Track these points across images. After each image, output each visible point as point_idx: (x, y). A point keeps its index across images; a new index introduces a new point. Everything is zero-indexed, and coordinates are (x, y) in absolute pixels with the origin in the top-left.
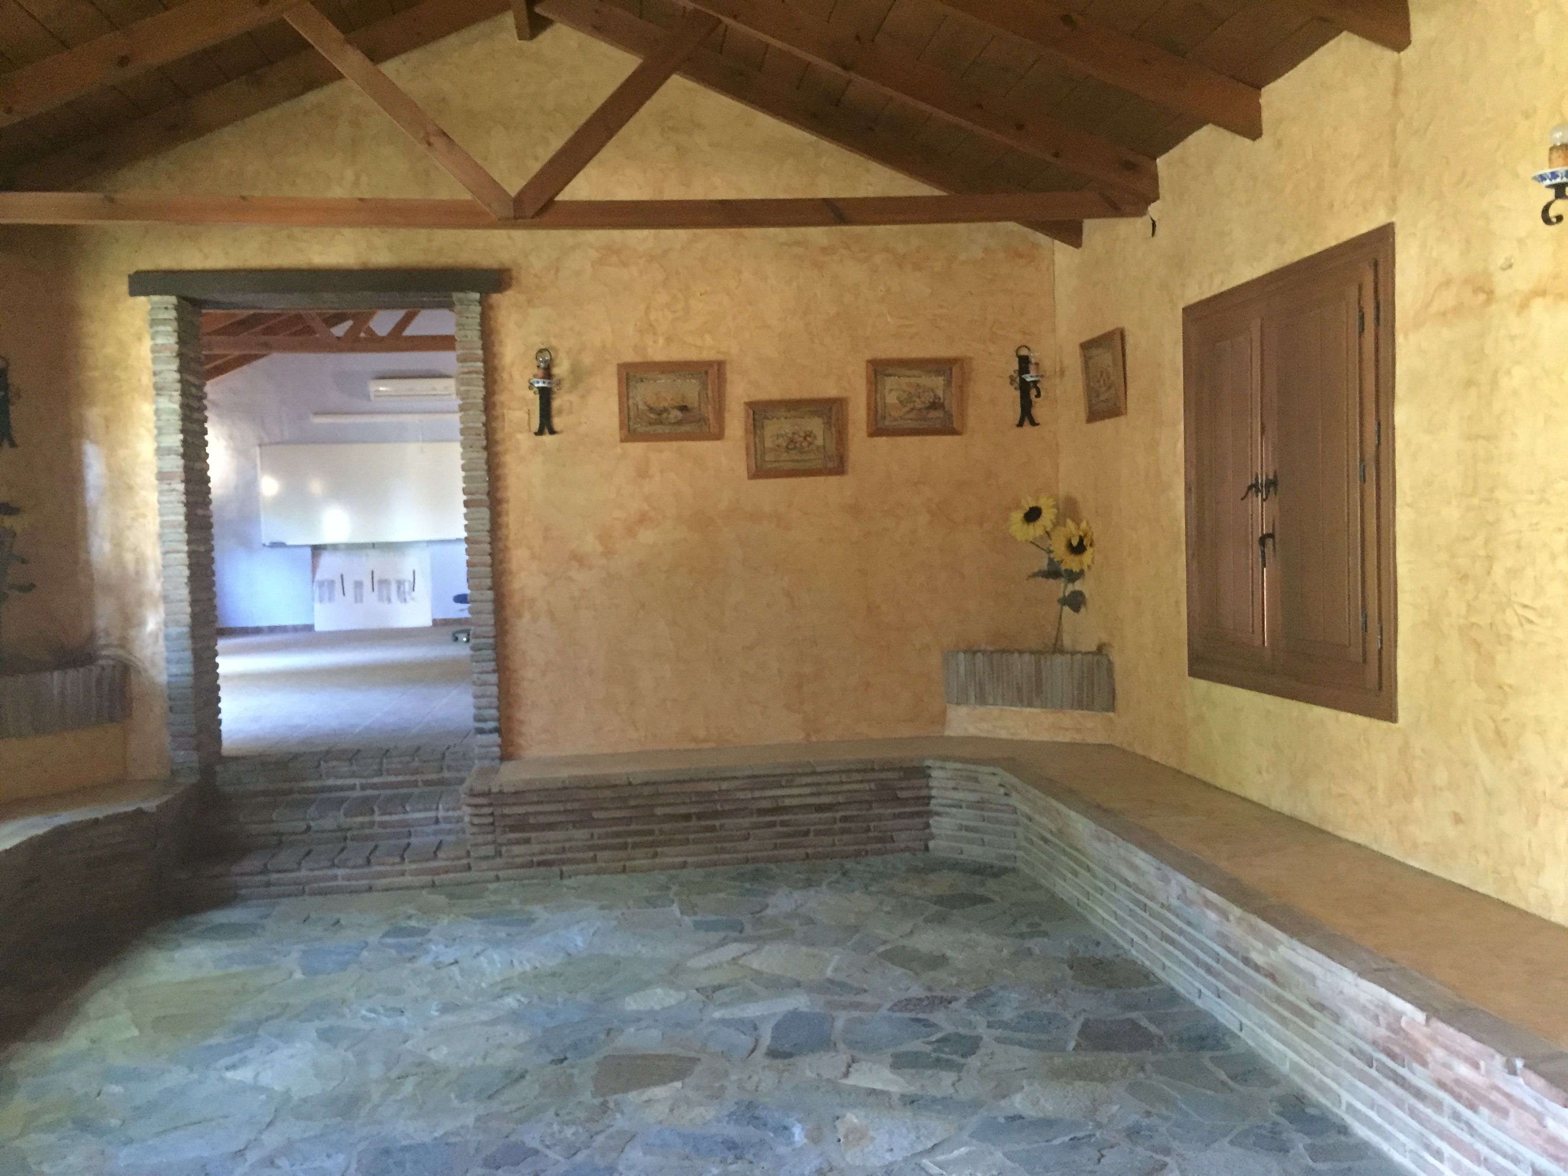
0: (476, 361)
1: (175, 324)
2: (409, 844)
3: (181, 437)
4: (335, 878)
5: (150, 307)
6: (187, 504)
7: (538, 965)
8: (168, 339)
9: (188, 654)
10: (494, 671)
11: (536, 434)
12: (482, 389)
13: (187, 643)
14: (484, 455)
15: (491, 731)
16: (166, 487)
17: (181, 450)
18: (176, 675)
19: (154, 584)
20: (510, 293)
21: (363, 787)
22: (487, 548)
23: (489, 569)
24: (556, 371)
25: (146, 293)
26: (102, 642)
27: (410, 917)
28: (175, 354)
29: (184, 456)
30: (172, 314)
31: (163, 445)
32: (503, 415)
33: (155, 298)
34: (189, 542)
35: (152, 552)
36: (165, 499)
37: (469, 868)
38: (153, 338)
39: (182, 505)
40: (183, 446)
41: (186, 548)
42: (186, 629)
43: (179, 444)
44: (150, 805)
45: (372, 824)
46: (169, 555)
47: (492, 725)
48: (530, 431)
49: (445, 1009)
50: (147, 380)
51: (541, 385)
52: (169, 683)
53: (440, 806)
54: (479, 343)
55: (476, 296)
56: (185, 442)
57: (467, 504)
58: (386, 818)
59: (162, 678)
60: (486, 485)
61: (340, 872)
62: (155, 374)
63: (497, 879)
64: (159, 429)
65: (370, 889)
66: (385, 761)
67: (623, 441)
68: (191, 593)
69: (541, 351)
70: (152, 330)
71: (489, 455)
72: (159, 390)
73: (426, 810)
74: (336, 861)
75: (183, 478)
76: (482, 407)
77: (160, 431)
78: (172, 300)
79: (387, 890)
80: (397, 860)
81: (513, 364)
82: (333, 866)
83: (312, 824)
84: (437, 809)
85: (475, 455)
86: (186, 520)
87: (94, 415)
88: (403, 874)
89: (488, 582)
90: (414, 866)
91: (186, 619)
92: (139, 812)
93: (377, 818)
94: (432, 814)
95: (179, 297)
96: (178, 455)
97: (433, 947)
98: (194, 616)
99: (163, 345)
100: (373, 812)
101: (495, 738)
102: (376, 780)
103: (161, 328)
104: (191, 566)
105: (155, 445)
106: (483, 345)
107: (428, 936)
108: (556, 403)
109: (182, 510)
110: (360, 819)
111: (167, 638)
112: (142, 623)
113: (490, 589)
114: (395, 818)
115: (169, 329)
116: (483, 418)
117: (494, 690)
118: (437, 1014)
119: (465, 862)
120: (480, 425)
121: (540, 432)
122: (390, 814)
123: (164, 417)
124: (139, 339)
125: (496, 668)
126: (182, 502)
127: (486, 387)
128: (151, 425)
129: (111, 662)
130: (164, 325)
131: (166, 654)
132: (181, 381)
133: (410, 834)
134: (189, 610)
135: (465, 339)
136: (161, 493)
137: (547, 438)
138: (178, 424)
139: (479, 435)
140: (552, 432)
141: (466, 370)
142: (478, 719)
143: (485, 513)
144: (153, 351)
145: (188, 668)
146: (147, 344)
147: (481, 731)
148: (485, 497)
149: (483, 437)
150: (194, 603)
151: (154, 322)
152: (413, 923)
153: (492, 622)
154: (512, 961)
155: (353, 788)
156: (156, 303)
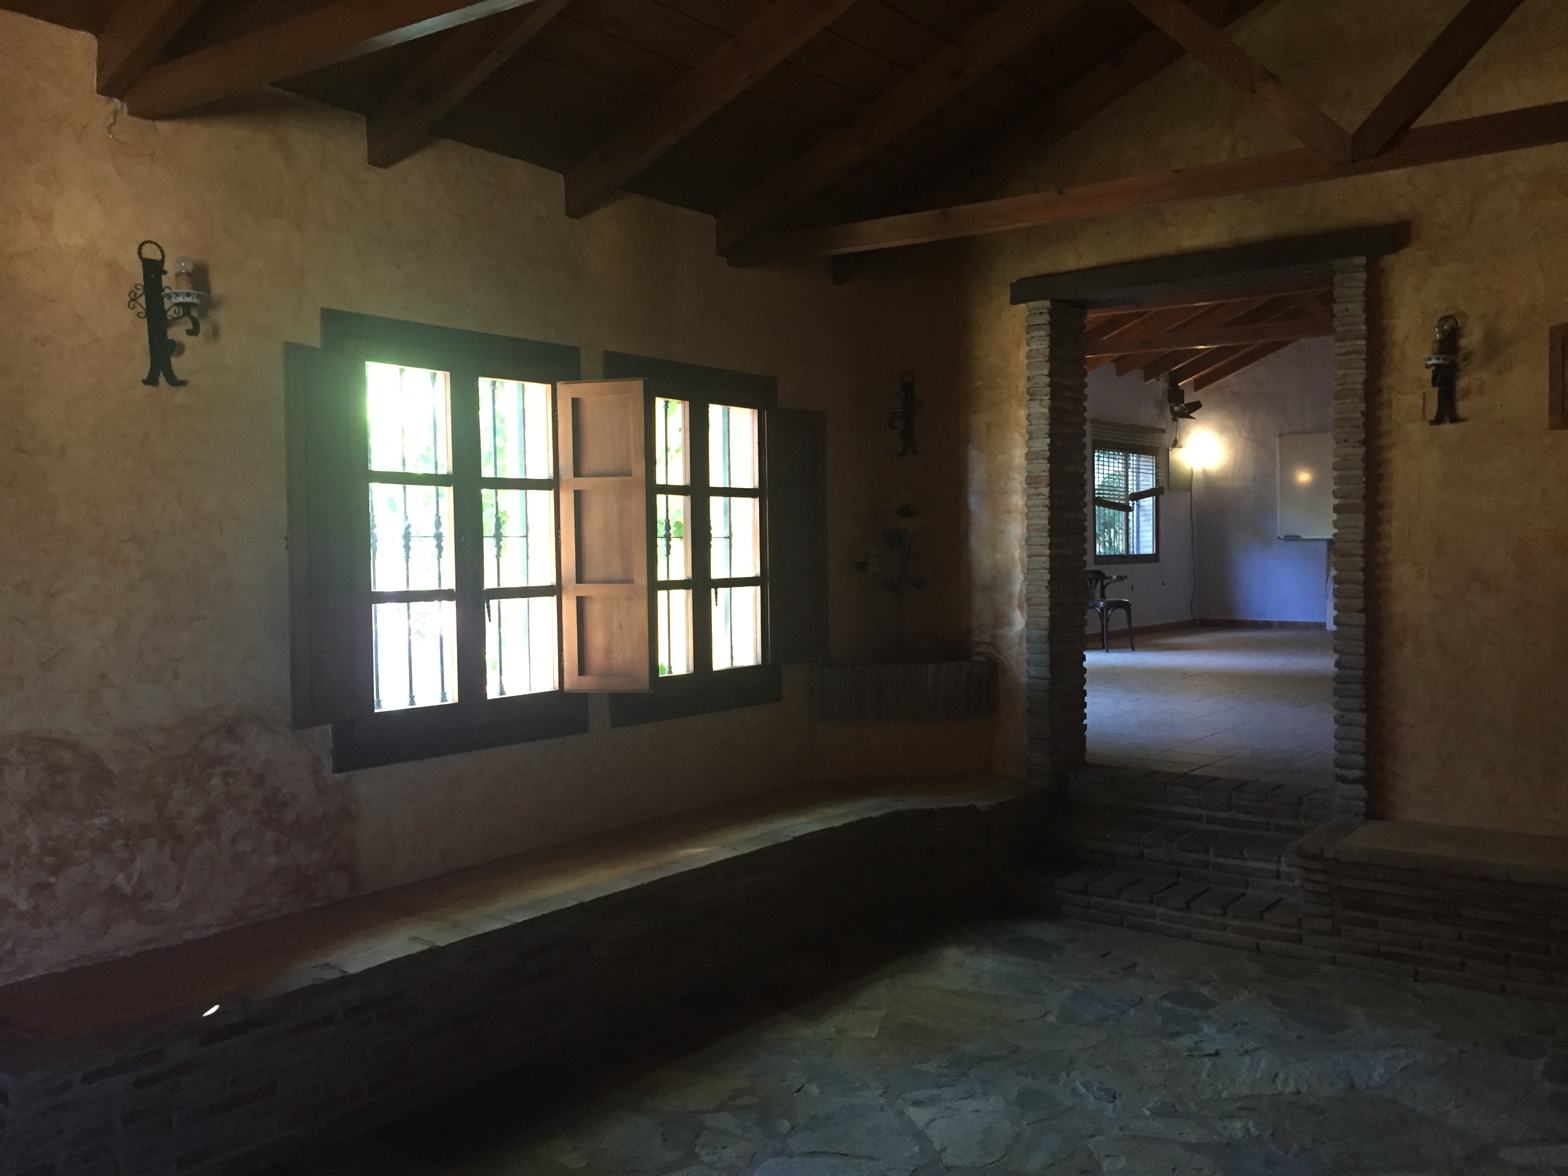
0: (1359, 338)
1: (1048, 328)
2: (1243, 895)
3: (1048, 440)
4: (1153, 915)
5: (1027, 314)
6: (1051, 508)
8: (1042, 345)
9: (1045, 659)
10: (1362, 711)
11: (1432, 423)
12: (1363, 371)
13: (1046, 647)
14: (1362, 450)
15: (1355, 781)
16: (1033, 491)
17: (1048, 453)
18: (1035, 678)
19: (1018, 586)
20: (1406, 252)
21: (1210, 821)
22: (1360, 562)
23: (1361, 587)
24: (1463, 342)
25: (1025, 301)
26: (976, 639)
28: (1047, 358)
29: (1051, 460)
30: (1046, 318)
31: (1033, 449)
32: (1390, 402)
33: (1032, 304)
34: (1051, 546)
35: (1017, 552)
36: (1031, 503)
37: (1300, 940)
38: (1029, 345)
39: (1046, 509)
40: (1050, 450)
41: (1048, 552)
42: (1045, 633)
43: (1046, 448)
45: (1206, 864)
46: (1033, 559)
47: (1357, 773)
48: (1424, 419)
49: (1166, 1112)
50: (1022, 385)
51: (1434, 361)
52: (1028, 684)
53: (1283, 859)
54: (1363, 318)
55: (1363, 260)
56: (1052, 445)
57: (1337, 509)
58: (1221, 860)
59: (1024, 679)
60: (1362, 486)
61: (1161, 910)
62: (1029, 379)
64: (1030, 433)
65: (1189, 937)
66: (1234, 795)
67: (1554, 427)
68: (1050, 597)
69: (1445, 319)
70: (1029, 336)
71: (1367, 452)
72: (1032, 394)
73: (1266, 861)
74: (1155, 898)
75: (1048, 482)
76: (1361, 393)
77: (1031, 437)
78: (1047, 303)
79: (1207, 942)
80: (1219, 911)
81: (1406, 338)
82: (1151, 902)
83: (1146, 851)
84: (1279, 862)
85: (1350, 450)
86: (1049, 524)
87: (979, 420)
88: (1225, 928)
89: (1360, 603)
90: (1236, 923)
91: (1045, 622)
93: (1212, 858)
94: (1273, 866)
95: (1053, 301)
96: (1044, 459)
98: (1052, 619)
99: (1036, 350)
100: (1207, 852)
101: (1360, 790)
102: (1223, 815)
103: (1036, 334)
104: (1052, 570)
105: (1026, 450)
106: (1367, 319)
108: (1462, 383)
109: (1046, 513)
110: (1193, 856)
111: (1028, 640)
112: (1010, 623)
113: (1361, 611)
114: (1232, 862)
115: (1043, 333)
116: (1363, 407)
117: (1360, 732)
119: (1295, 931)
120: (1359, 414)
121: (1438, 420)
122: (1225, 857)
123: (1035, 422)
124: (1018, 347)
125: (1364, 706)
126: (1047, 506)
127: (1367, 368)
128: (1024, 431)
129: (982, 659)
130: (1039, 330)
131: (1027, 656)
132: (1051, 385)
133: (1247, 885)
134: (1048, 614)
135: (1347, 313)
136: (1029, 496)
137: (1447, 427)
138: (1046, 428)
139: (1357, 427)
140: (1455, 419)
141: (1344, 350)
142: (1338, 764)
143: (1359, 520)
144: (1028, 357)
145: (1045, 672)
146: (1024, 350)
147: (1343, 779)
148: (1359, 501)
149: (1362, 429)
150: (1053, 606)
151: (1030, 328)
153: (1362, 651)
155: (1199, 819)
156: (1033, 309)
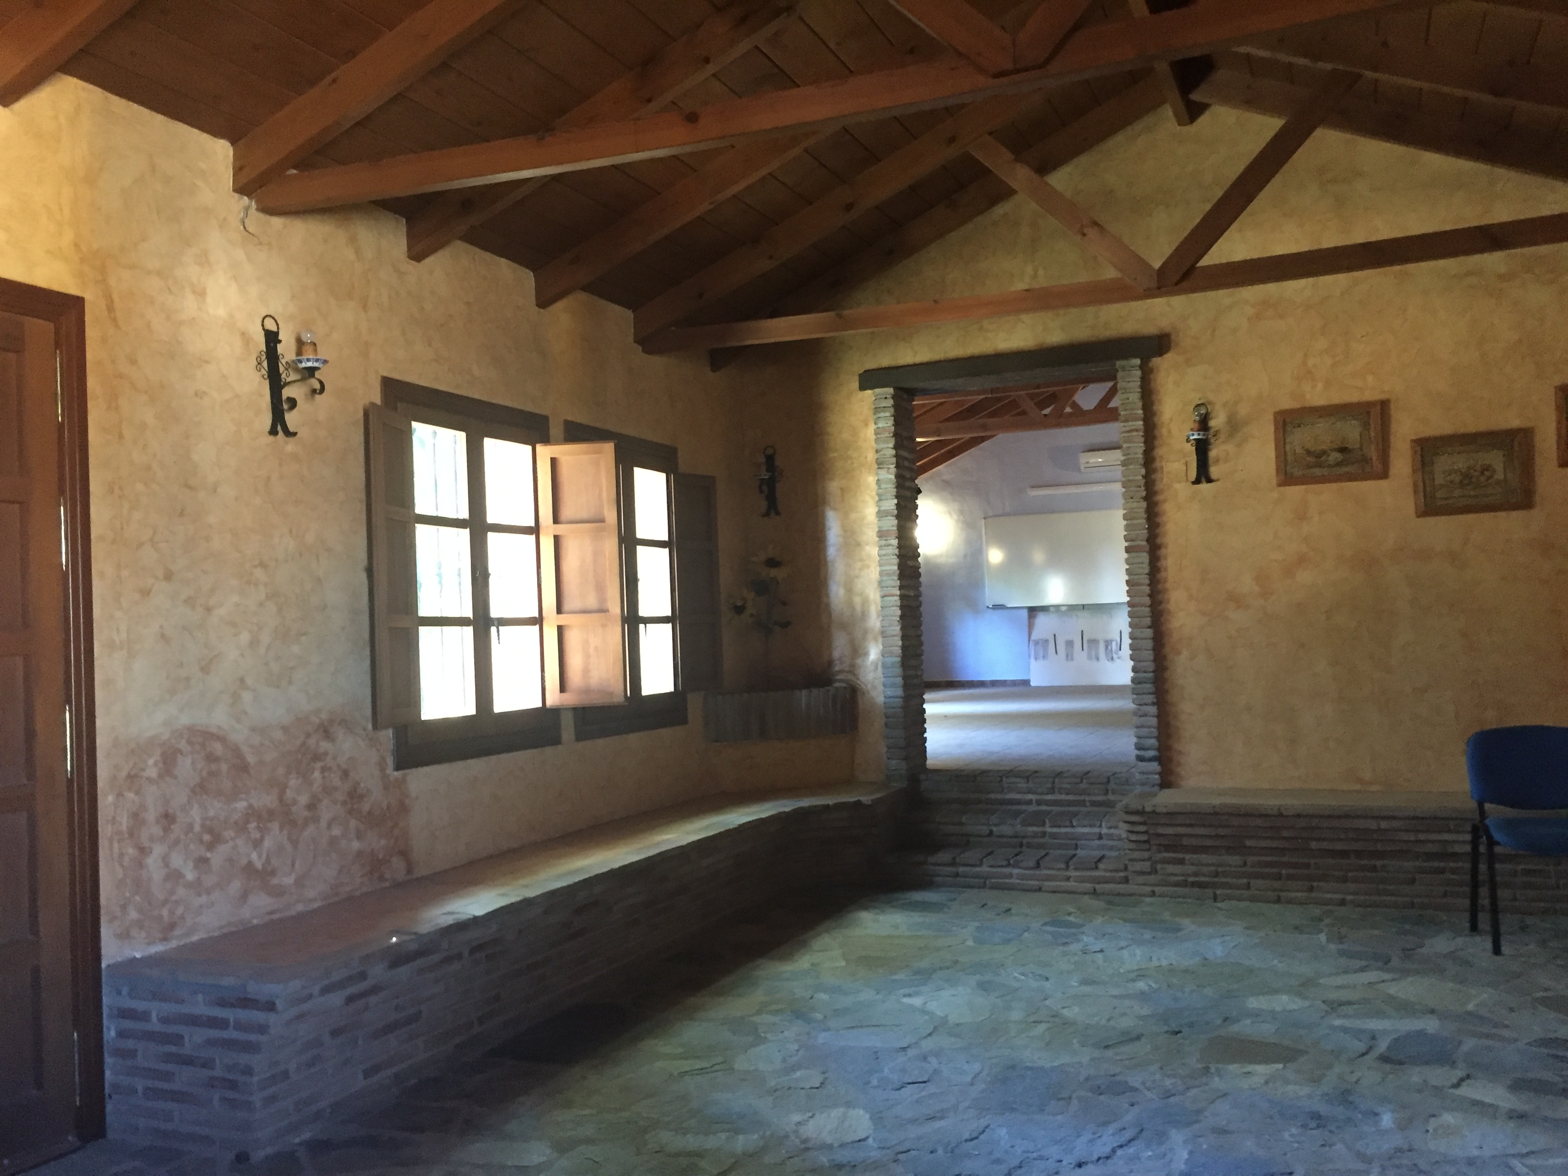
0: (1138, 420)
1: (892, 410)
2: (1074, 855)
3: (896, 501)
4: (1010, 876)
5: (874, 399)
6: (900, 556)
7: (1174, 963)
8: (887, 423)
9: (899, 681)
10: (1153, 704)
11: (1194, 483)
12: (1142, 445)
13: (899, 671)
14: (1144, 504)
15: (1150, 760)
16: (883, 543)
17: (896, 512)
18: (890, 697)
19: (874, 622)
20: (1169, 356)
21: (1039, 803)
22: (1147, 590)
23: (1148, 609)
24: (1212, 423)
25: (872, 388)
26: (837, 669)
27: (1069, 914)
28: (892, 435)
29: (898, 517)
30: (891, 402)
31: (882, 509)
32: (1162, 468)
33: (878, 391)
34: (901, 588)
35: (873, 595)
36: (883, 552)
37: (1126, 880)
38: (875, 424)
39: (895, 557)
40: (897, 509)
41: (898, 593)
42: (899, 659)
43: (895, 507)
44: (866, 799)
45: (1044, 834)
46: (885, 598)
47: (1151, 753)
48: (1187, 480)
49: (1085, 982)
50: (871, 456)
51: (1196, 437)
52: (885, 703)
53: (1103, 824)
54: (1140, 404)
55: (1138, 361)
56: (898, 505)
57: (1128, 550)
58: (1055, 830)
59: (880, 699)
60: (1146, 531)
61: (1016, 871)
62: (877, 451)
63: (1153, 894)
64: (879, 495)
65: (1040, 890)
66: (1057, 780)
67: (1280, 485)
68: (902, 629)
69: (1198, 406)
70: (875, 417)
71: (1148, 505)
72: (880, 464)
73: (1091, 826)
74: (1011, 862)
75: (897, 535)
76: (1141, 461)
77: (881, 498)
78: (891, 390)
79: (1055, 892)
80: (1063, 866)
81: (1171, 419)
82: (1009, 865)
83: (994, 829)
84: (1100, 826)
85: (1135, 505)
86: (898, 569)
87: (834, 486)
88: (1068, 879)
89: (1148, 621)
90: (1077, 873)
91: (898, 651)
92: (858, 803)
93: (1049, 830)
94: (1097, 830)
95: (895, 388)
96: (893, 516)
97: (1085, 939)
98: (904, 648)
99: (883, 427)
100: (1044, 824)
101: (1155, 766)
102: (1049, 797)
103: (882, 415)
104: (902, 607)
105: (877, 509)
106: (1143, 405)
107: (1082, 930)
108: (1213, 454)
109: (896, 561)
110: (1031, 829)
111: (884, 666)
112: (866, 654)
113: (1149, 627)
114: (1063, 830)
115: (888, 414)
116: (1143, 471)
117: (1154, 721)
118: (1076, 984)
119: (1122, 874)
120: (1140, 478)
121: (1197, 481)
122: (1059, 827)
123: (883, 486)
124: (867, 425)
125: (1155, 701)
126: (896, 555)
127: (1145, 442)
128: (874, 493)
129: (844, 685)
130: (884, 412)
131: (883, 679)
132: (897, 456)
133: (1076, 847)
134: (900, 643)
135: (1128, 401)
136: (880, 547)
137: (1204, 486)
138: (894, 491)
139: (1140, 487)
140: (1209, 480)
141: (1128, 429)
142: (1139, 747)
143: (1145, 557)
144: (876, 433)
145: (900, 692)
146: (872, 428)
147: (1140, 759)
148: (1144, 543)
149: (1143, 488)
150: (904, 638)
151: (877, 410)
152: (1071, 919)
153: (1152, 658)
154: (1151, 957)
155: (1030, 802)
156: (879, 394)
